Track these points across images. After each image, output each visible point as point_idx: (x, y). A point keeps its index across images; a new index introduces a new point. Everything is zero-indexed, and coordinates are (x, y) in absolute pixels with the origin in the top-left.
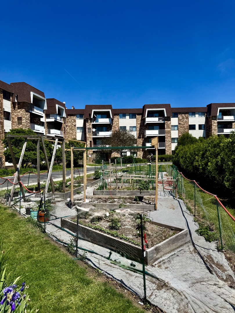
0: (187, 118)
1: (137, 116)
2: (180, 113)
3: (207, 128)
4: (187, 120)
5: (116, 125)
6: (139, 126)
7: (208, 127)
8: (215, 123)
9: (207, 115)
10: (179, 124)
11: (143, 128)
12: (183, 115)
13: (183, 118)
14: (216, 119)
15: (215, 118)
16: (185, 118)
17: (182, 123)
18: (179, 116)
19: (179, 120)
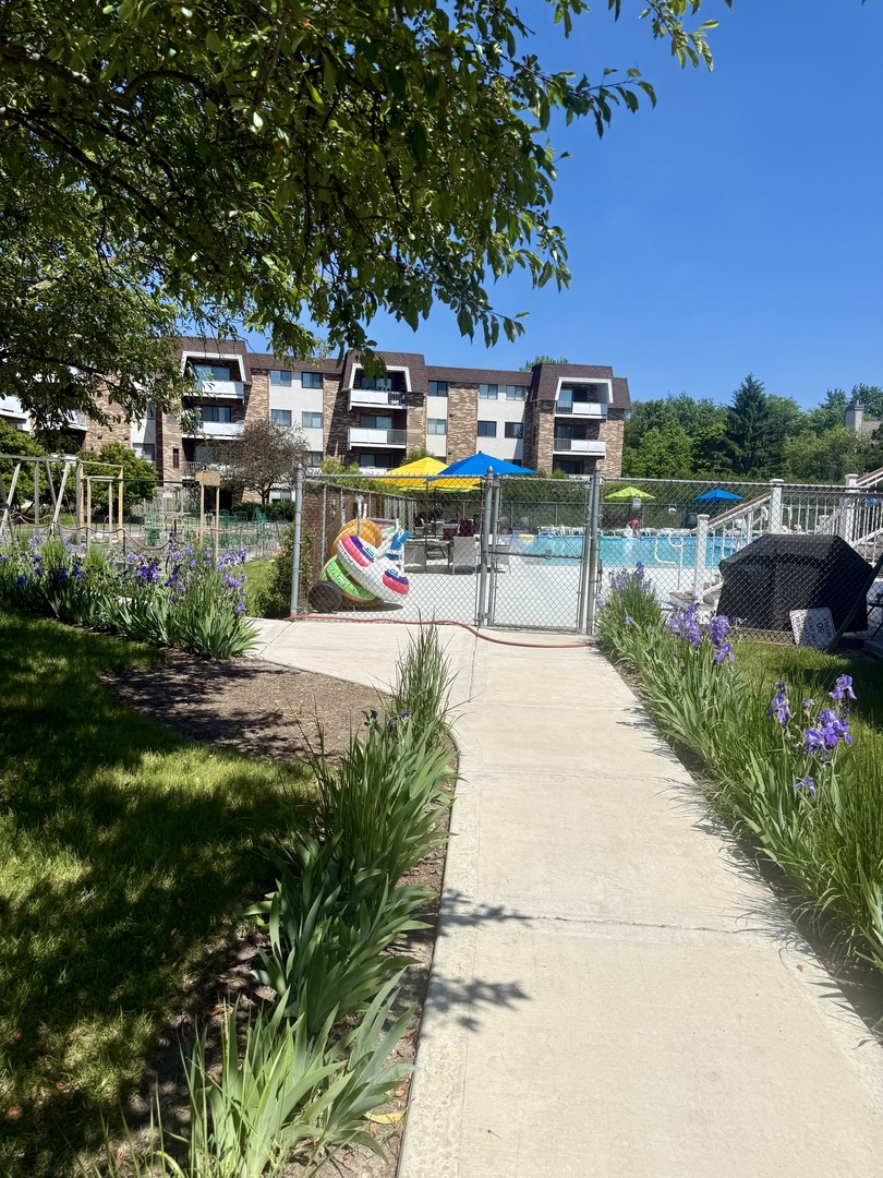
0: (475, 401)
1: (327, 383)
2: (454, 384)
3: (526, 433)
4: (473, 407)
5: (260, 405)
6: (330, 412)
7: (530, 432)
8: (547, 421)
9: (529, 396)
10: (451, 416)
11: (345, 420)
12: (462, 391)
13: (462, 400)
14: (552, 409)
15: (549, 405)
16: (467, 400)
17: (459, 415)
18: (452, 392)
19: (451, 404)
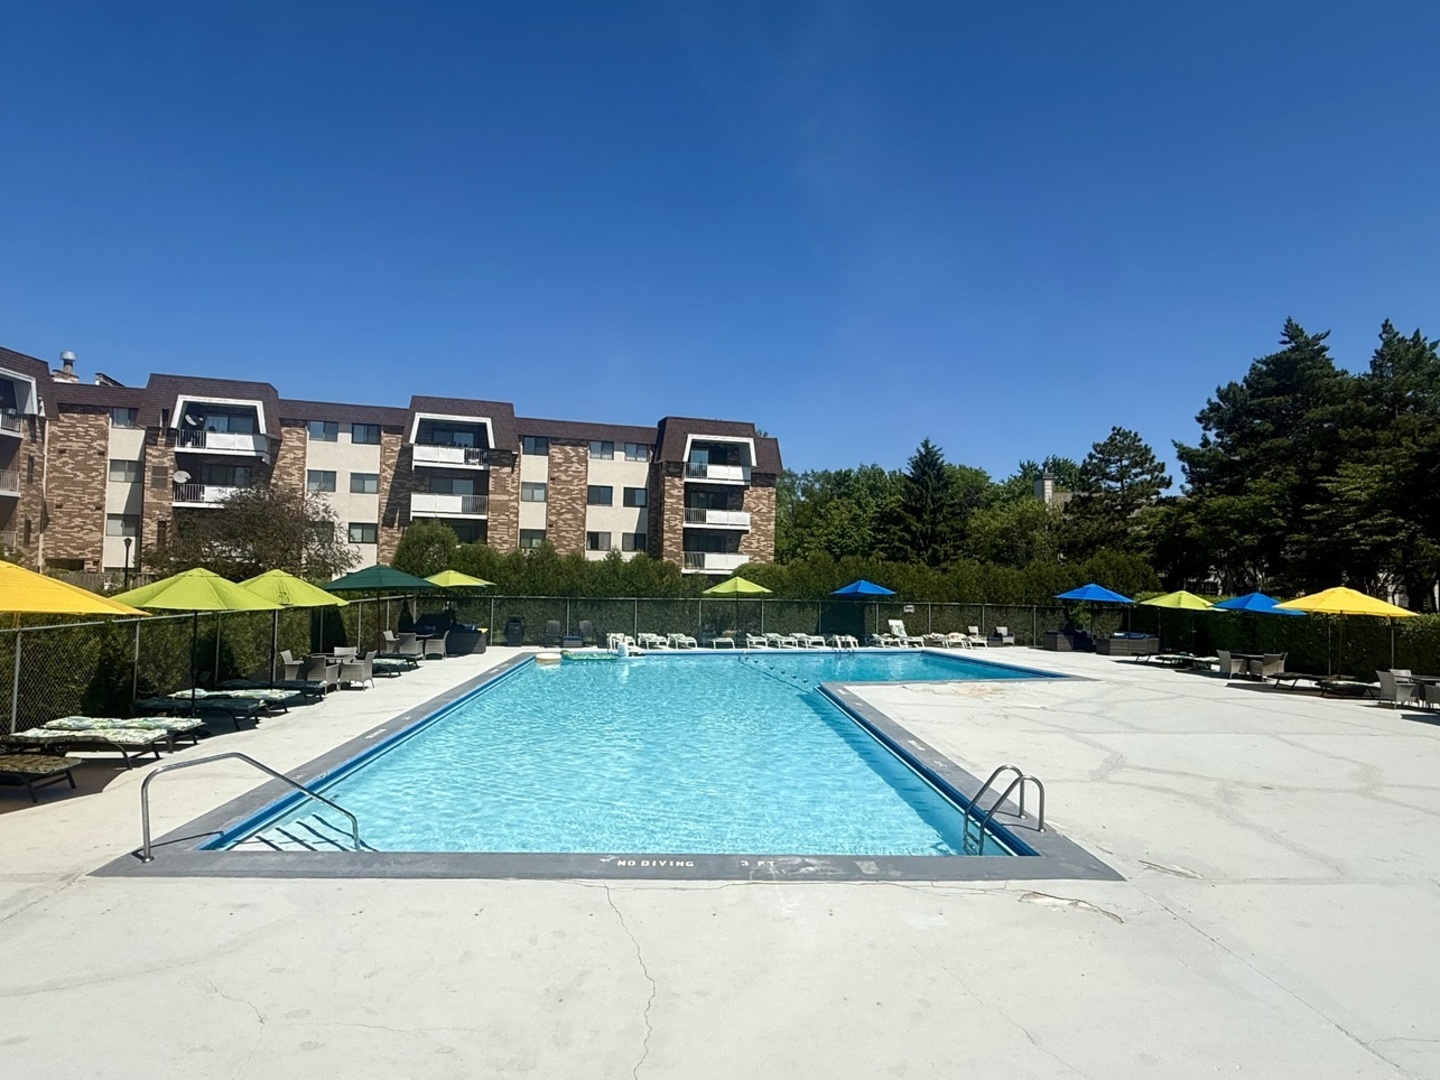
0: (583, 461)
2: (557, 441)
3: (650, 500)
4: (582, 469)
5: (293, 464)
6: (389, 473)
7: (656, 500)
8: (674, 487)
9: (653, 457)
10: (552, 479)
12: (568, 448)
13: (568, 459)
14: (681, 472)
15: (678, 469)
16: (574, 459)
17: (563, 478)
18: (553, 450)
19: (552, 465)
